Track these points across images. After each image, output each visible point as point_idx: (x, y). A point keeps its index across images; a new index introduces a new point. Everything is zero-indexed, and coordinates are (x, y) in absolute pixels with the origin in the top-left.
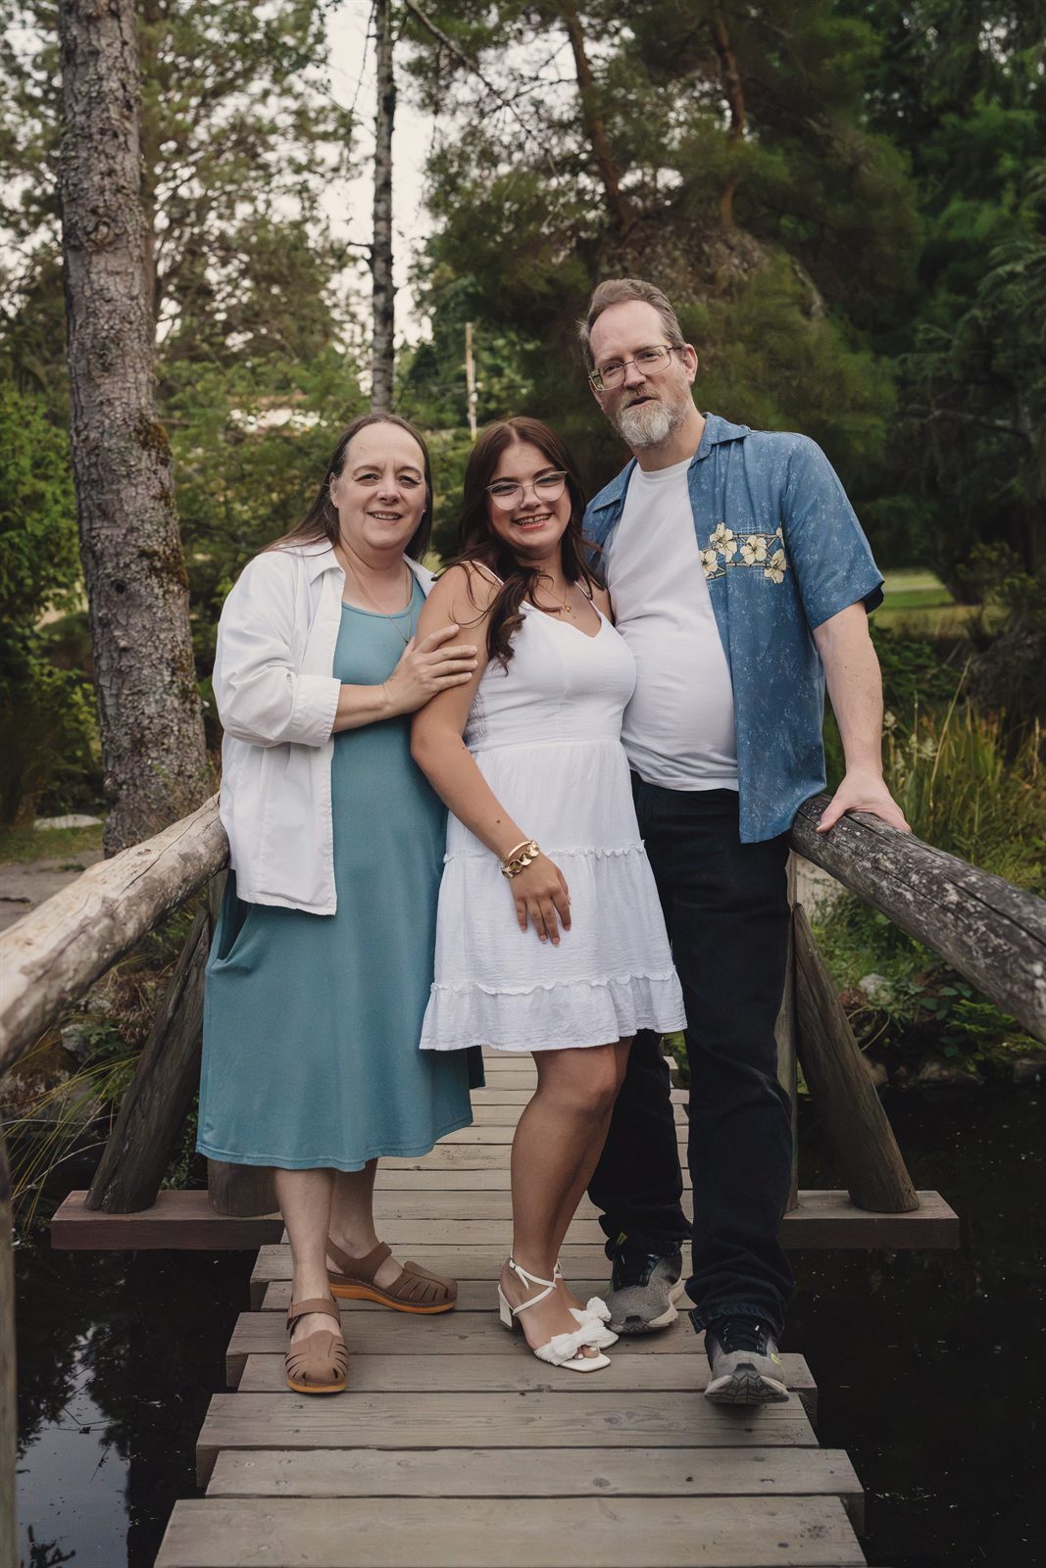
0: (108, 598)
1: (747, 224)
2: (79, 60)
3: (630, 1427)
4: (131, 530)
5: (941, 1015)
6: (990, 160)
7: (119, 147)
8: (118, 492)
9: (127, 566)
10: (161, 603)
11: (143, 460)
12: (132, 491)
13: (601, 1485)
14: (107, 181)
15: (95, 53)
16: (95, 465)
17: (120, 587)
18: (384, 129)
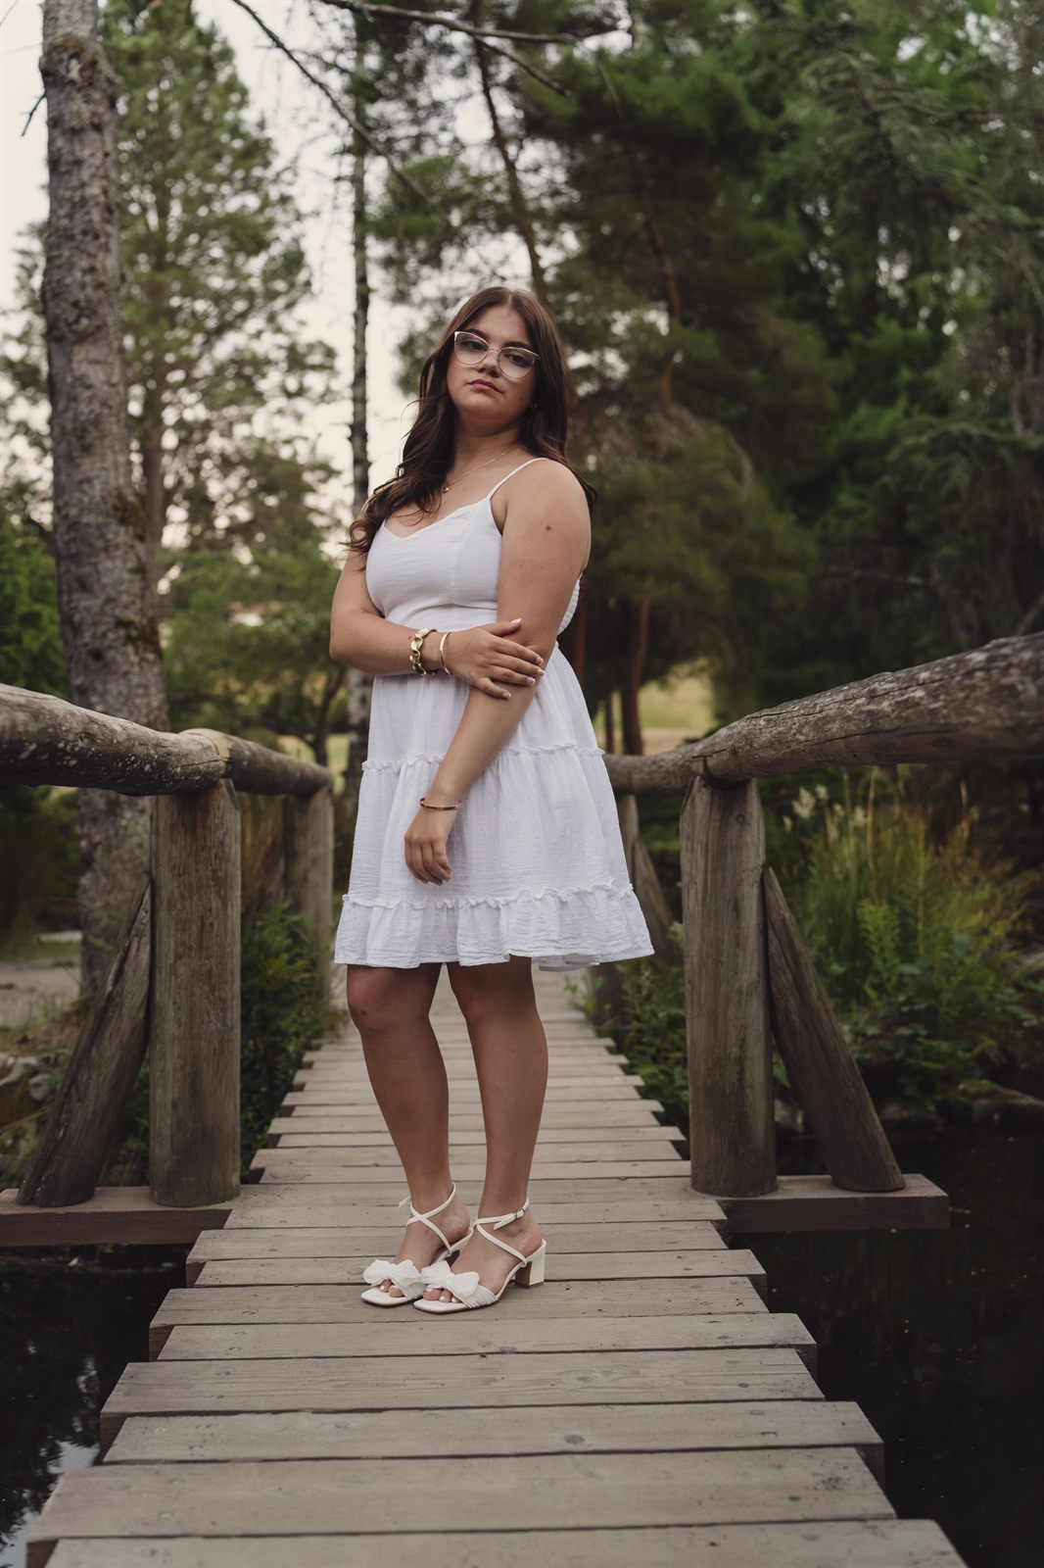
0: (86, 667)
1: (684, 401)
2: (63, 169)
3: (607, 1385)
4: (110, 600)
5: (898, 1055)
6: (891, 372)
7: (100, 247)
8: (96, 565)
9: (104, 635)
10: (136, 669)
11: (121, 535)
12: (109, 564)
13: (574, 1443)
14: (88, 278)
15: (78, 163)
16: (74, 540)
17: (98, 655)
18: (361, 323)
